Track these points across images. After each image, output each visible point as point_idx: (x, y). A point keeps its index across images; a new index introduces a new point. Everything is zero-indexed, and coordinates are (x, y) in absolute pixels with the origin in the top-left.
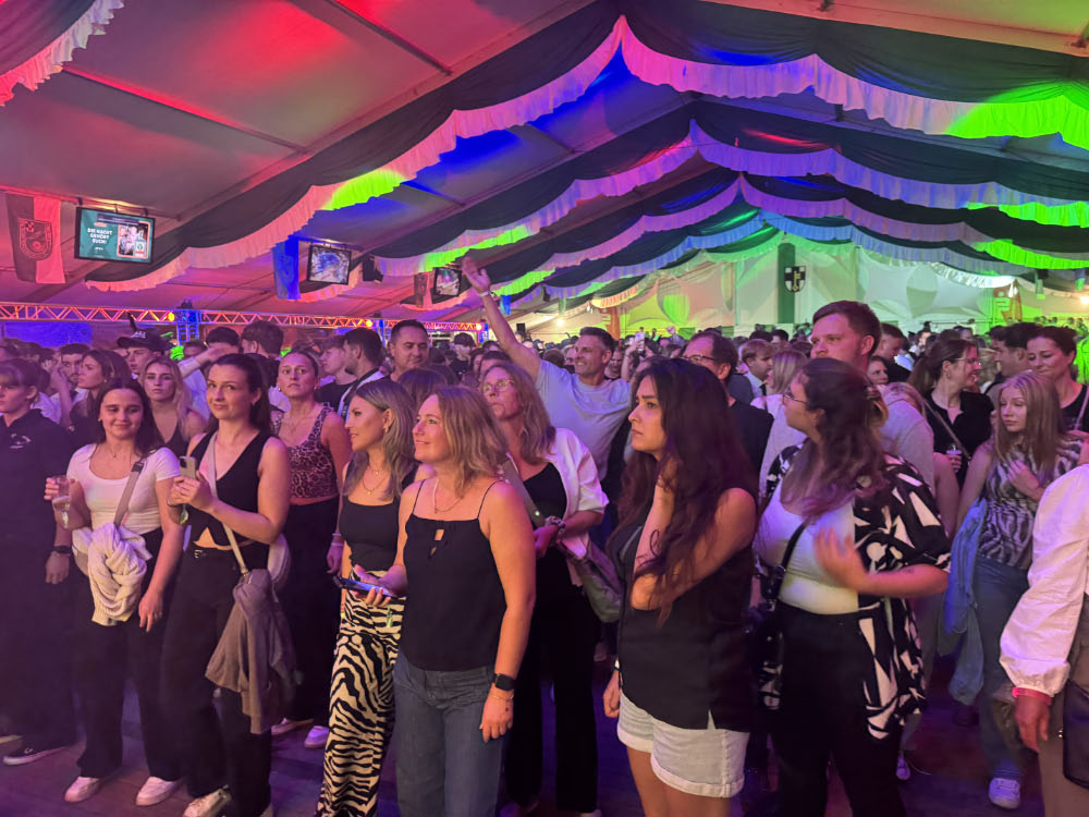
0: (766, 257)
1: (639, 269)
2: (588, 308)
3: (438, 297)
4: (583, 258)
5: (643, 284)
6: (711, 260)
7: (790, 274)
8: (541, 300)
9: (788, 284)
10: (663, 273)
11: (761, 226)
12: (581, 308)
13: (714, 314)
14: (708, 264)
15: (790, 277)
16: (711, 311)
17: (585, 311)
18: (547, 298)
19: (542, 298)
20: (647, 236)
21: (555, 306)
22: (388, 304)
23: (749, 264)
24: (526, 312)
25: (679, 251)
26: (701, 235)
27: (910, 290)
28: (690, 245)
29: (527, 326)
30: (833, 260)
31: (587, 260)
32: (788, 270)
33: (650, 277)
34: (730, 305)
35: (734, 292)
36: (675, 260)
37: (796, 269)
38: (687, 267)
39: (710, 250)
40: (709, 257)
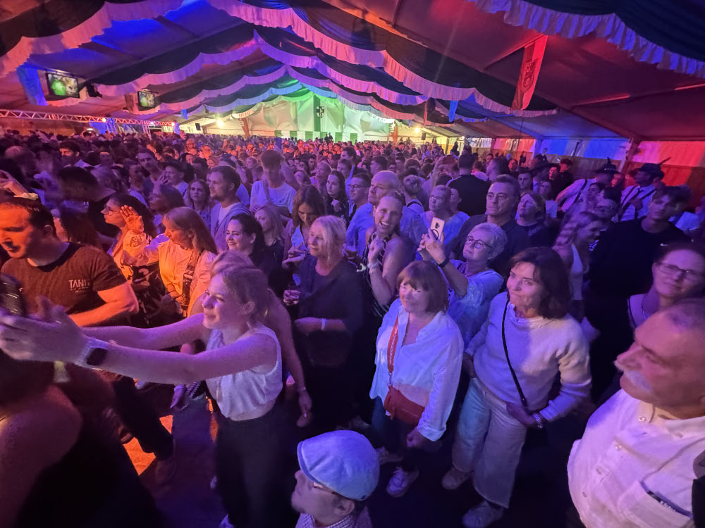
0: (308, 100)
1: (250, 101)
2: (231, 118)
3: (142, 108)
4: (218, 94)
5: (254, 109)
6: (285, 100)
7: (318, 109)
8: (204, 113)
9: (318, 114)
10: (264, 104)
11: (301, 87)
12: (227, 117)
13: (289, 125)
14: (283, 102)
15: (318, 111)
16: (288, 123)
17: (229, 120)
18: (207, 111)
19: (205, 111)
20: (248, 86)
21: (214, 116)
22: (115, 109)
23: (302, 103)
24: (200, 117)
25: (267, 95)
26: (278, 88)
27: (361, 120)
28: (272, 92)
29: (201, 125)
30: (334, 106)
31: (220, 95)
32: (318, 108)
33: (258, 105)
34: (296, 121)
35: (297, 115)
36: (266, 99)
37: (320, 107)
38: (274, 102)
39: (284, 95)
40: (283, 98)
